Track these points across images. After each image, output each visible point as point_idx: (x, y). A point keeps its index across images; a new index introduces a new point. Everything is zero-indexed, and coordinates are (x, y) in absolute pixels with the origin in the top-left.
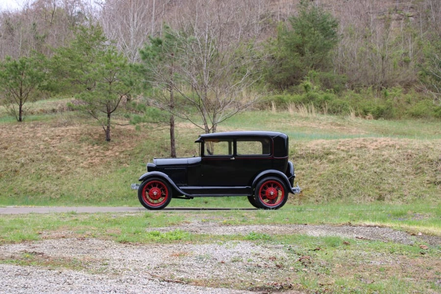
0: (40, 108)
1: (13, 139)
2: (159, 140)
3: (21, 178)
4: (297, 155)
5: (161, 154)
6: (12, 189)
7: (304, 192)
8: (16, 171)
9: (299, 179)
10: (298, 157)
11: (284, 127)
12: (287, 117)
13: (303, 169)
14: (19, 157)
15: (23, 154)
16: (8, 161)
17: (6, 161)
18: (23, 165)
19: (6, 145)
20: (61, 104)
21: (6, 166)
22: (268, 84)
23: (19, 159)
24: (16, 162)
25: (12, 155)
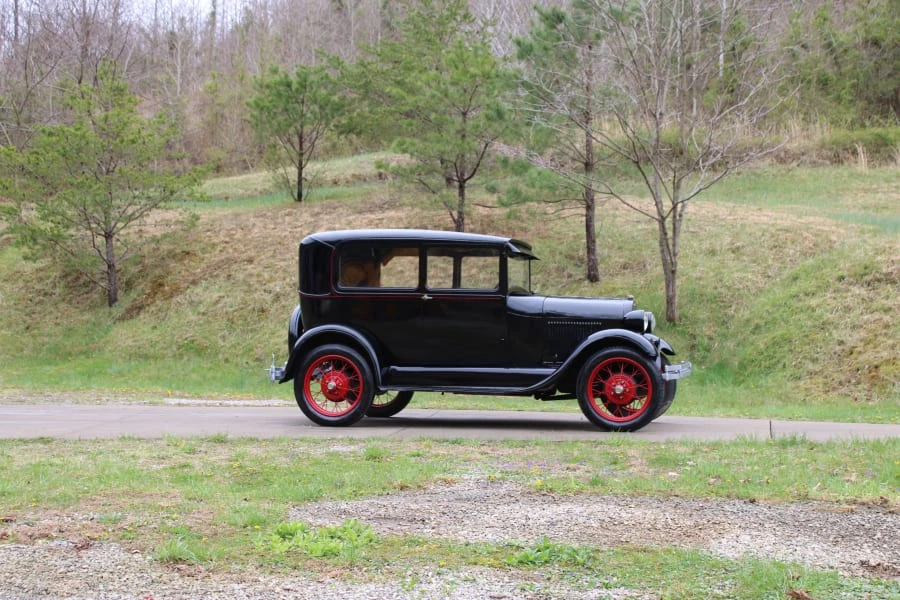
0: (352, 171)
1: (270, 239)
2: (571, 239)
3: (271, 326)
4: (877, 275)
5: (565, 273)
6: (251, 350)
7: (883, 369)
8: (263, 311)
9: (876, 336)
10: (879, 280)
11: (881, 202)
12: (894, 179)
13: (887, 310)
14: (271, 280)
15: (280, 274)
16: (250, 290)
17: (246, 288)
18: (277, 297)
19: (252, 253)
20: (398, 162)
21: (243, 299)
22: (861, 104)
23: (272, 285)
24: (265, 291)
25: (258, 275)
